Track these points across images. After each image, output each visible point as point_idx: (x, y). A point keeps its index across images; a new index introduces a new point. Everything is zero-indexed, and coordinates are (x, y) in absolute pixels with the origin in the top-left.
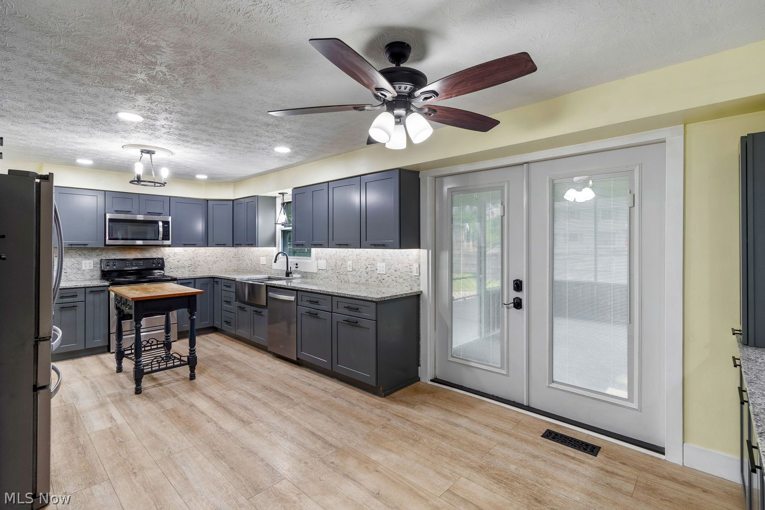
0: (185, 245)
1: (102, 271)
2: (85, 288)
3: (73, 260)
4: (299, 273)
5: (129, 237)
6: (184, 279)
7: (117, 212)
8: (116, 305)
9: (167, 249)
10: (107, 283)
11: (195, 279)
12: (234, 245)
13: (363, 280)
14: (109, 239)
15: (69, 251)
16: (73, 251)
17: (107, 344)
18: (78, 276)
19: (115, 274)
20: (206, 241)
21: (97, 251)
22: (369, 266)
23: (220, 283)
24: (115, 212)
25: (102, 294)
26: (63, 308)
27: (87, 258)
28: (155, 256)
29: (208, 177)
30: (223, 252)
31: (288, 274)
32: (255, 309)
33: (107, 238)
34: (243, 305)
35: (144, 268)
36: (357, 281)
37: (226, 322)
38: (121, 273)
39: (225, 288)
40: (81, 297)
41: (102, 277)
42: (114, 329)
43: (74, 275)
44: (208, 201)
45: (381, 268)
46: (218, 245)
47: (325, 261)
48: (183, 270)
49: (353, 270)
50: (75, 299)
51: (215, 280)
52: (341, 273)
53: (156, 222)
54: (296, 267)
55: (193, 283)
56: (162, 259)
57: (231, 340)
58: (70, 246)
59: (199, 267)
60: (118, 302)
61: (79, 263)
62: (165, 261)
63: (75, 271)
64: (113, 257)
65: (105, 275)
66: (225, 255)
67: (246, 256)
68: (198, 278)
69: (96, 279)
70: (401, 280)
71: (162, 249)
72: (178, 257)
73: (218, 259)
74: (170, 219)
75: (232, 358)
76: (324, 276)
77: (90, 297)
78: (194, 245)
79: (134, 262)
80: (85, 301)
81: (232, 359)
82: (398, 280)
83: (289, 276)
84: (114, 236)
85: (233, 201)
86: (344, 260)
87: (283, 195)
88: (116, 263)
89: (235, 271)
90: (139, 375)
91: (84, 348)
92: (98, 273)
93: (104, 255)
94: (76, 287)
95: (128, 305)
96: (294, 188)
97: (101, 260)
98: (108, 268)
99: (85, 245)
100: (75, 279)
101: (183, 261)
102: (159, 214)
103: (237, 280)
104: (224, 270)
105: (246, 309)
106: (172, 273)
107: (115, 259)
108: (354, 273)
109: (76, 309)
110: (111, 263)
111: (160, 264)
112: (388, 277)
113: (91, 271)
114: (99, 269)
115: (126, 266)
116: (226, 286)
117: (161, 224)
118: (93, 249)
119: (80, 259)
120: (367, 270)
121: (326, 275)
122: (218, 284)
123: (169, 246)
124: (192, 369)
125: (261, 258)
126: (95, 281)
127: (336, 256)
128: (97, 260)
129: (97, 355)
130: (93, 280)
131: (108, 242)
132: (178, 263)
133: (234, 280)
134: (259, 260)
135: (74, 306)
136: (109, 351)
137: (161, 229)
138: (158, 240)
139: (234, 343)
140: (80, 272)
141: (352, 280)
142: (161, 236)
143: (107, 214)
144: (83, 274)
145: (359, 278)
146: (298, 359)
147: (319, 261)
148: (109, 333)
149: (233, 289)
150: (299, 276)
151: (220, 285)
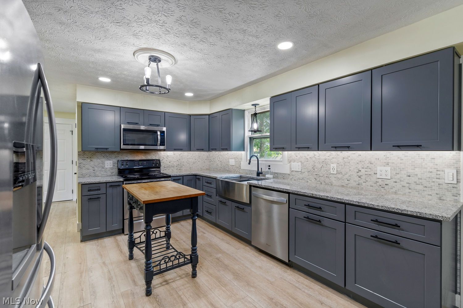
0: (175, 150)
1: (119, 169)
2: (106, 183)
3: (99, 160)
4: (272, 173)
5: (136, 143)
6: (175, 176)
7: (129, 123)
8: (129, 201)
9: (162, 152)
10: (122, 179)
11: (183, 176)
12: (210, 149)
13: (354, 184)
14: (124, 144)
15: (97, 154)
16: (98, 154)
17: (122, 228)
18: (102, 173)
19: (127, 171)
20: (189, 147)
21: (116, 154)
22: (363, 170)
23: (201, 179)
24: (127, 124)
25: (118, 188)
26: (90, 199)
27: (108, 159)
28: (154, 158)
29: (194, 95)
30: (199, 155)
31: (258, 174)
32: (237, 205)
33: (122, 144)
34: (224, 200)
35: (147, 167)
36: (343, 184)
37: (207, 211)
38: (132, 171)
39: (206, 184)
40: (103, 191)
41: (119, 174)
42: (127, 216)
43: (99, 172)
44: (190, 116)
45: (384, 172)
46: (198, 150)
47: (300, 164)
48: (173, 169)
49: (338, 173)
50: (99, 192)
51: (197, 177)
52: (321, 175)
53: (156, 132)
54: (269, 169)
55: (182, 179)
56: (159, 160)
57: (211, 227)
58: (96, 150)
59: (183, 166)
60: (130, 199)
61: (103, 163)
62: (161, 162)
63: (100, 169)
64: (126, 158)
65: (121, 172)
66: (201, 157)
67: (216, 159)
68: (185, 176)
69: (114, 175)
70: (420, 187)
71: (159, 152)
72: (169, 159)
73: (196, 160)
74: (164, 129)
75: (221, 249)
76: (299, 177)
77: (110, 190)
78: (181, 150)
79: (140, 162)
80: (106, 194)
81: (220, 251)
82: (413, 186)
83: (259, 176)
84: (127, 143)
85: (209, 115)
86: (325, 163)
87: (255, 106)
88: (128, 163)
89: (207, 169)
90: (149, 276)
91: (105, 231)
92: (116, 171)
93: (120, 157)
94: (100, 182)
95: (139, 205)
96: (272, 97)
97: (118, 161)
98: (122, 167)
99: (106, 149)
100: (100, 175)
101: (173, 162)
102: (158, 125)
103: (218, 178)
104: (200, 169)
105: (227, 203)
106: (166, 171)
107: (127, 160)
108: (340, 176)
109: (100, 200)
110: (125, 163)
111: (157, 164)
112: (396, 182)
113: (112, 169)
114: (117, 167)
115: (135, 166)
116: (207, 182)
117: (159, 133)
118: (113, 152)
119: (103, 160)
120: (360, 174)
121: (301, 176)
122: (200, 180)
123: (164, 150)
124: (194, 267)
125: (230, 160)
126: (114, 177)
127: (314, 159)
128: (115, 160)
129: (115, 236)
130: (113, 176)
131: (123, 147)
132: (170, 164)
133: (215, 178)
134: (229, 162)
135: (98, 198)
136: (123, 232)
137: (159, 137)
138: (157, 145)
139: (214, 230)
140: (103, 170)
141: (335, 182)
142: (159, 142)
143: (122, 125)
144: (106, 171)
145: (347, 182)
146: (289, 261)
147: (292, 163)
148: (123, 219)
149: (214, 185)
150: (271, 176)
151: (201, 181)
